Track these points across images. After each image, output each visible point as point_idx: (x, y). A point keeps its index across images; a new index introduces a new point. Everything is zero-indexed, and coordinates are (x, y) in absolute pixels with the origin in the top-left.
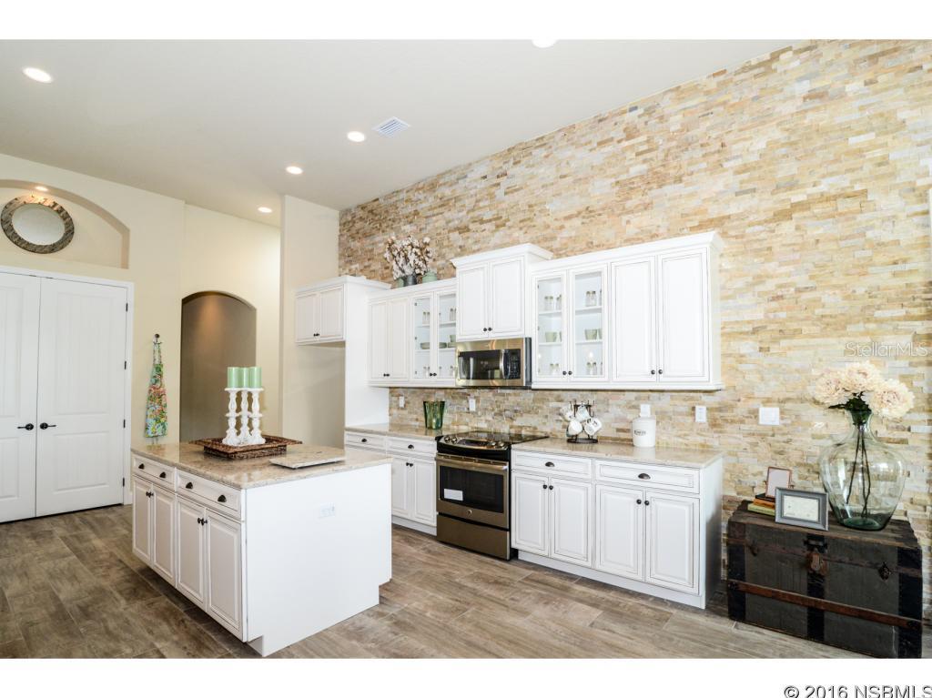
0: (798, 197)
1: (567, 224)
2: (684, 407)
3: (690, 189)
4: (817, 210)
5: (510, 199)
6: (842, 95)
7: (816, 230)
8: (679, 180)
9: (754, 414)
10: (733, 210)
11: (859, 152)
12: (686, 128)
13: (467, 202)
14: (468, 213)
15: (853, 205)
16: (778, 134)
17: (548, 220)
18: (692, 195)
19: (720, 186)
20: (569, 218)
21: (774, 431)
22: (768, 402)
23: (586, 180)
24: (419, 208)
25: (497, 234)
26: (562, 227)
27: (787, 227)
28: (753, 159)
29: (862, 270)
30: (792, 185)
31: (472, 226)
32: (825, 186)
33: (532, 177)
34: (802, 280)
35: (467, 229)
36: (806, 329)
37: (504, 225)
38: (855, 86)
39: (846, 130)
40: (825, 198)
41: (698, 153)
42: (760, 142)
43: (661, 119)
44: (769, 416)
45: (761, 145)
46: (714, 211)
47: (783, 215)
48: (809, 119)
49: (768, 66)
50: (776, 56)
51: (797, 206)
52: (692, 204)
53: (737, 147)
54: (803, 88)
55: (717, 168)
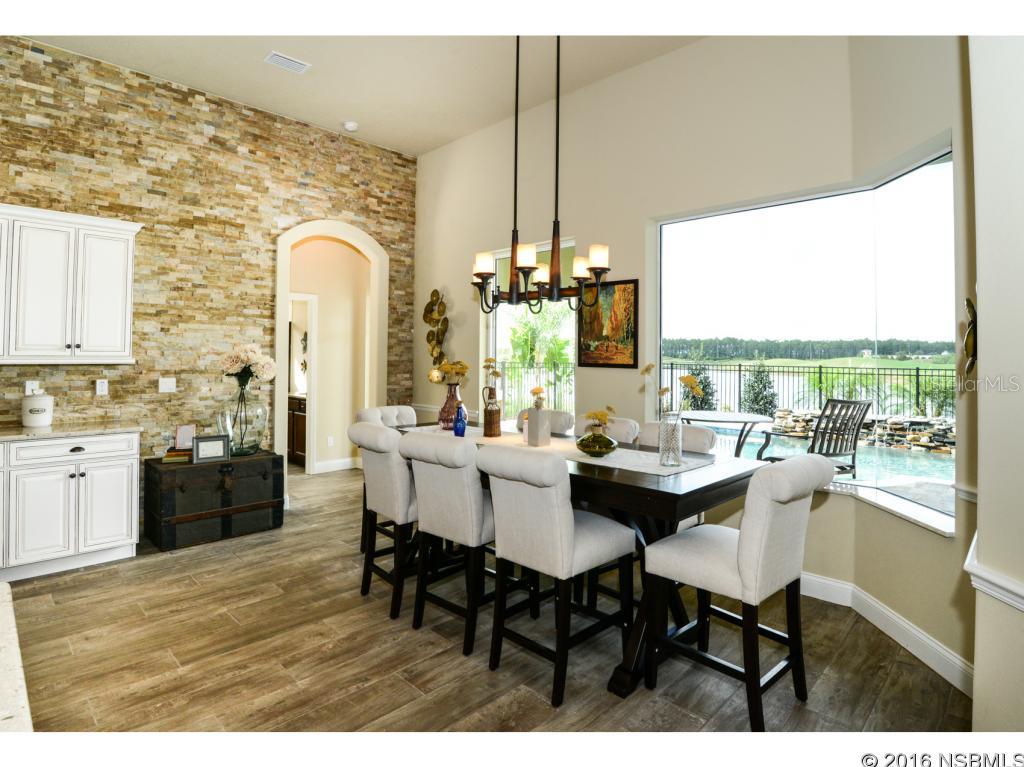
0: (198, 212)
2: (80, 381)
3: (103, 168)
4: (212, 227)
6: (233, 151)
7: (209, 243)
8: (91, 154)
9: (155, 384)
10: (144, 204)
11: (242, 197)
12: (102, 106)
15: (234, 232)
16: (187, 157)
18: (104, 175)
19: (133, 178)
21: (170, 397)
22: (166, 373)
27: (189, 234)
28: (166, 167)
29: (238, 279)
30: (195, 202)
32: (218, 212)
34: (198, 279)
36: (199, 316)
38: (243, 150)
39: (235, 177)
40: (216, 220)
41: (114, 139)
42: (173, 156)
43: (75, 82)
44: (167, 385)
45: (174, 159)
46: (126, 199)
47: (187, 223)
48: (212, 157)
49: (185, 97)
50: (192, 93)
51: (198, 220)
52: (103, 184)
53: (153, 151)
54: (210, 131)
55: (132, 160)
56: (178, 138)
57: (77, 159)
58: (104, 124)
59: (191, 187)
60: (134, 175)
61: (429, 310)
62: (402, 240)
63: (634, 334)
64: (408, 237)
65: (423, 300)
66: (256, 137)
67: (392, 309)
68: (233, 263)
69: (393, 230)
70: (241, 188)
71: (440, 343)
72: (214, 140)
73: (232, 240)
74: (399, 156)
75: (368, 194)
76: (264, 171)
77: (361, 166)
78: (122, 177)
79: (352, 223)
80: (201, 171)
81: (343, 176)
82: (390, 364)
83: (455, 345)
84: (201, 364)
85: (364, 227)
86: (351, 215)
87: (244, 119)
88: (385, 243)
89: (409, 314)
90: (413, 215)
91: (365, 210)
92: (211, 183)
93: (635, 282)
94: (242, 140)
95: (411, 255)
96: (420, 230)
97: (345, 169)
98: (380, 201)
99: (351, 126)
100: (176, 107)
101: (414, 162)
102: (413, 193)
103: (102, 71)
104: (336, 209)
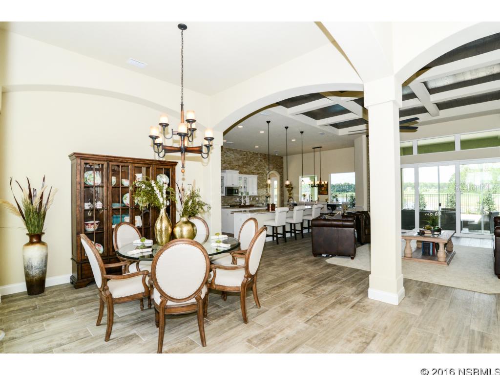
3: (251, 167)
10: (255, 172)
11: (264, 169)
15: (262, 174)
16: (258, 163)
22: (257, 197)
23: (239, 160)
26: (236, 167)
28: (256, 166)
30: (259, 170)
32: (261, 171)
33: (231, 155)
36: (261, 188)
38: (263, 161)
39: (263, 165)
42: (256, 164)
43: (248, 155)
44: (257, 199)
46: (253, 171)
47: (258, 174)
48: (260, 163)
49: (257, 154)
52: (251, 169)
53: (254, 163)
55: (253, 165)
56: (257, 161)
57: (249, 166)
58: (250, 161)
59: (258, 168)
60: (253, 167)
61: (288, 185)
64: (282, 171)
67: (281, 185)
68: (263, 179)
69: (280, 171)
70: (263, 167)
71: (291, 191)
72: (260, 160)
73: (263, 176)
74: (281, 157)
75: (277, 165)
76: (265, 164)
77: (277, 160)
79: (275, 171)
80: (259, 165)
82: (281, 195)
83: (294, 192)
85: (277, 171)
86: (275, 169)
87: (263, 156)
88: (280, 173)
89: (283, 186)
90: (283, 168)
91: (277, 168)
92: (260, 167)
94: (263, 159)
95: (283, 175)
96: (284, 170)
97: (274, 161)
98: (279, 166)
100: (256, 156)
101: (283, 158)
102: (283, 163)
103: (250, 153)
104: (273, 168)
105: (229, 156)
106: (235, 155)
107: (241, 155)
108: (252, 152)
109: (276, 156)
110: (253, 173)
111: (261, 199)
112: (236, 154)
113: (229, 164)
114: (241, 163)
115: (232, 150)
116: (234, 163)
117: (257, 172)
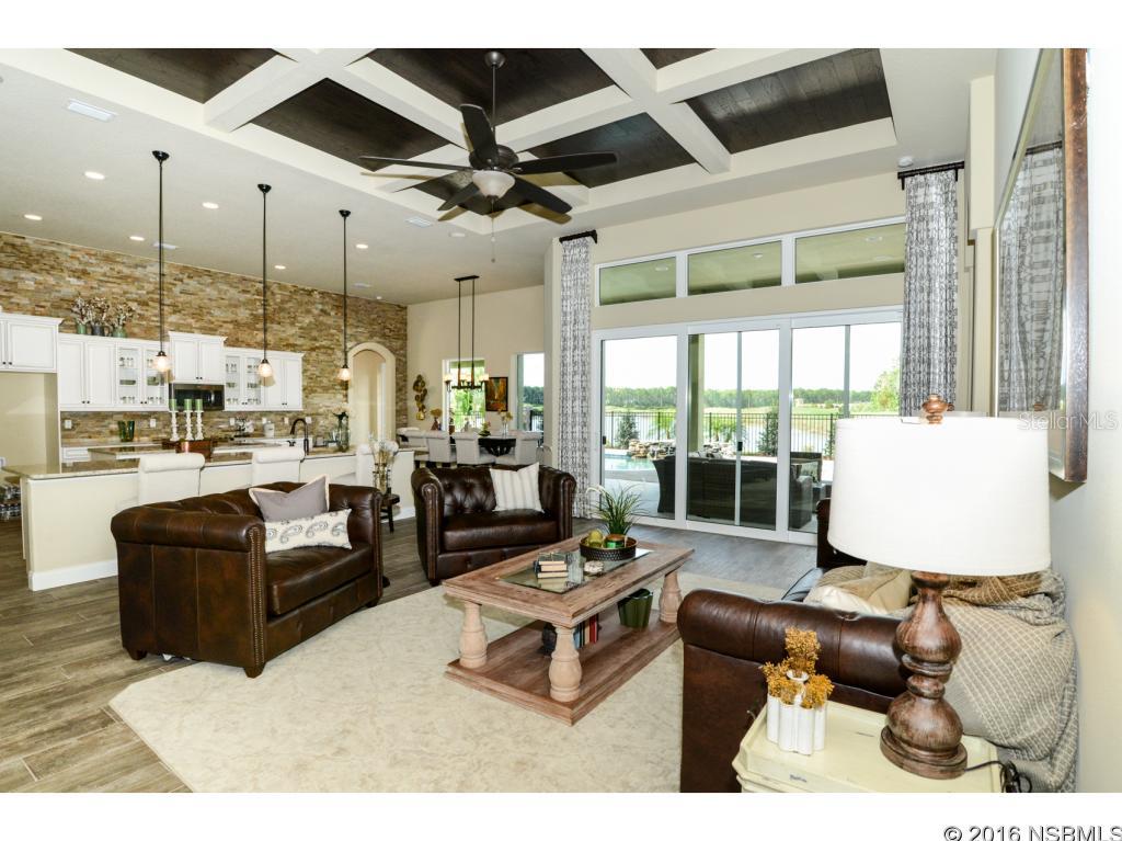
0: (317, 344)
1: (225, 325)
2: (279, 418)
3: (283, 329)
4: (322, 350)
5: (183, 298)
6: (329, 314)
7: (322, 358)
8: (280, 323)
10: (298, 342)
11: (333, 335)
12: (283, 302)
13: (146, 285)
14: (148, 293)
15: (330, 351)
16: (313, 320)
17: (213, 320)
18: (284, 331)
19: (294, 331)
20: (225, 322)
22: (308, 415)
23: (236, 306)
24: (89, 269)
25: (173, 316)
26: (221, 326)
27: (314, 354)
28: (305, 325)
30: (315, 339)
31: (150, 303)
32: (324, 343)
33: (202, 291)
34: (317, 373)
35: (147, 305)
36: (319, 390)
37: (179, 312)
38: (333, 313)
39: (330, 327)
40: (324, 347)
41: (287, 316)
42: (307, 320)
43: (273, 294)
44: (308, 420)
45: (307, 321)
46: (291, 341)
47: (313, 349)
48: (321, 318)
49: (310, 293)
50: (313, 291)
51: (317, 348)
52: (284, 336)
53: (299, 319)
54: (320, 307)
55: (292, 324)
56: (309, 312)
57: (276, 326)
58: (282, 310)
59: (315, 333)
60: (293, 331)
61: (416, 384)
62: (401, 349)
63: (506, 399)
64: (404, 347)
65: (412, 380)
66: (337, 307)
67: (397, 384)
68: (330, 366)
69: (397, 344)
70: (333, 331)
71: (422, 400)
72: (322, 310)
73: (330, 355)
74: (399, 306)
75: (385, 327)
76: (342, 322)
77: (381, 314)
78: (290, 332)
79: (379, 342)
80: (318, 325)
81: (374, 320)
82: (397, 411)
83: (430, 403)
84: (321, 411)
85: (383, 344)
86: (377, 339)
87: (333, 299)
88: (393, 351)
89: (405, 386)
90: (406, 335)
91: (384, 336)
92: (321, 331)
93: (507, 378)
94: (332, 309)
95: (405, 356)
96: (409, 343)
97: (375, 316)
98: (391, 331)
99: (379, 298)
100: (306, 299)
101: (406, 308)
102: (406, 324)
103: (281, 287)
104: (371, 337)
105: (191, 289)
106: (220, 291)
107: (245, 291)
108: (289, 285)
109: (378, 302)
110: (293, 347)
111: (322, 422)
112: (225, 287)
113: (193, 315)
114: (243, 314)
115: (209, 273)
116: (217, 312)
117: (308, 343)
